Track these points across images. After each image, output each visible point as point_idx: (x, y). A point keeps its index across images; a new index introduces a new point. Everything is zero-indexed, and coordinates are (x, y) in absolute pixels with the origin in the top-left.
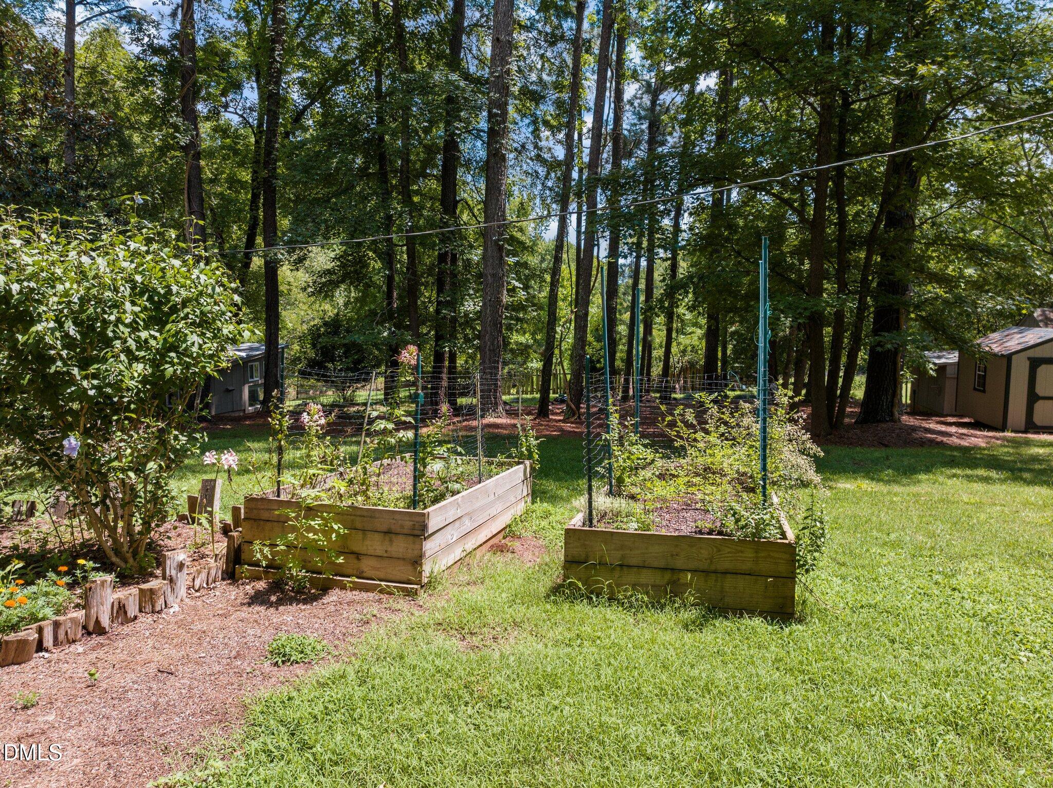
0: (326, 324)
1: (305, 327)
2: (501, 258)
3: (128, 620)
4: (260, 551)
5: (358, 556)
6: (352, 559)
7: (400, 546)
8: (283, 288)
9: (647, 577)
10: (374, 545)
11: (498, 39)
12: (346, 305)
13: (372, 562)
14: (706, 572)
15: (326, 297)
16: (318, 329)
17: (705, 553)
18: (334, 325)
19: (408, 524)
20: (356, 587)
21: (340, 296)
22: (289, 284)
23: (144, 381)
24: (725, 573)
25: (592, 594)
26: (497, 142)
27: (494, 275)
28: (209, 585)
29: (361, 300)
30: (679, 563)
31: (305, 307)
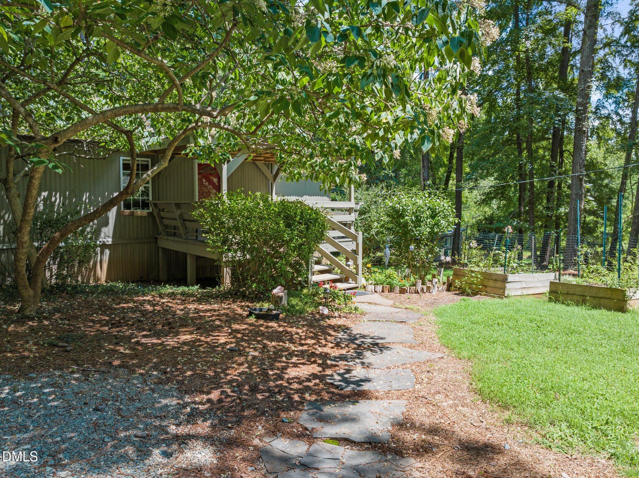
0: (486, 219)
1: (474, 220)
2: (581, 184)
3: (424, 292)
4: (457, 283)
5: (486, 286)
6: (484, 288)
7: (499, 284)
8: (464, 200)
9: (575, 298)
10: (491, 283)
11: (583, 71)
12: (498, 208)
13: (490, 289)
14: (595, 297)
15: (487, 204)
16: (481, 222)
17: (595, 291)
18: (490, 220)
19: (501, 278)
20: (485, 295)
21: (495, 204)
22: (467, 198)
23: (429, 233)
24: (601, 298)
25: (557, 301)
26: (580, 124)
27: (576, 194)
28: (443, 290)
29: (507, 206)
30: (586, 294)
31: (475, 210)
